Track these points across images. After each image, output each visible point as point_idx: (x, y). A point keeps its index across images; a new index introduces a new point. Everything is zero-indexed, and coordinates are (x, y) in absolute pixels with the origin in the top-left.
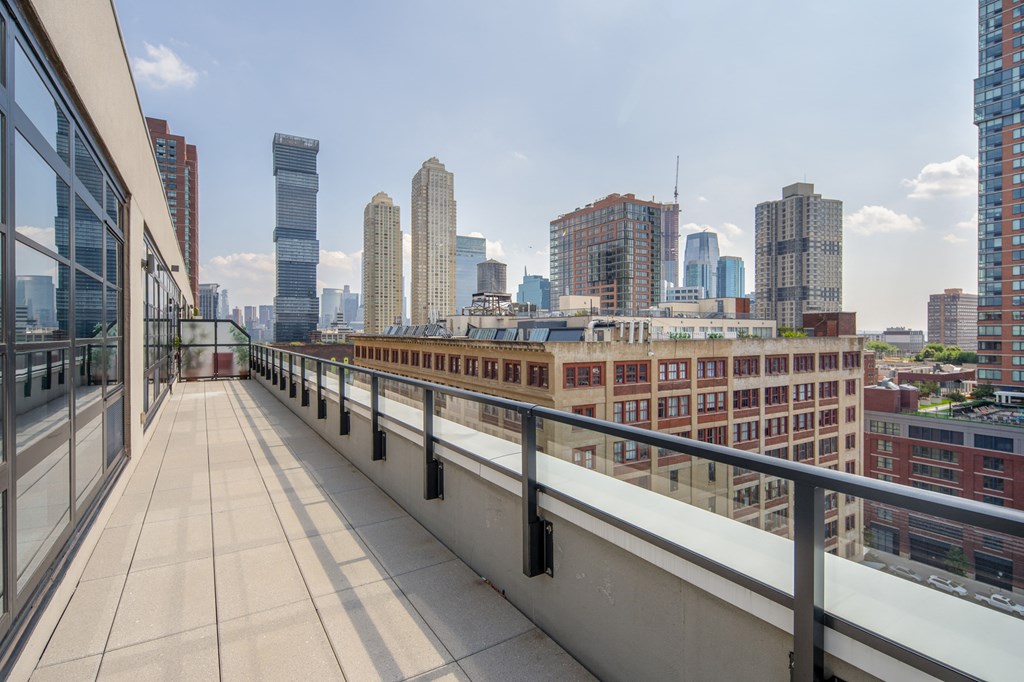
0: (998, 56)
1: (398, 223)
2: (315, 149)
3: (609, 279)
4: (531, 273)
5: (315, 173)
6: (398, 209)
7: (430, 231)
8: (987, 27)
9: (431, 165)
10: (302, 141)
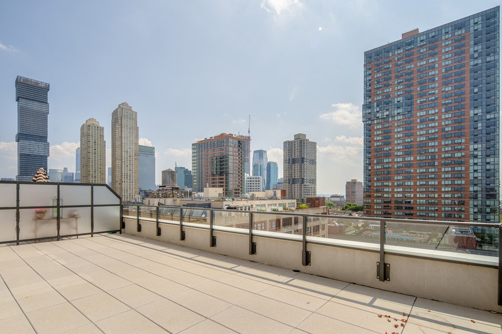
0: (370, 97)
1: (103, 136)
2: (46, 89)
3: (221, 174)
4: (178, 166)
5: (47, 103)
6: (103, 129)
7: (123, 142)
8: (367, 86)
9: (124, 107)
10: (37, 83)
